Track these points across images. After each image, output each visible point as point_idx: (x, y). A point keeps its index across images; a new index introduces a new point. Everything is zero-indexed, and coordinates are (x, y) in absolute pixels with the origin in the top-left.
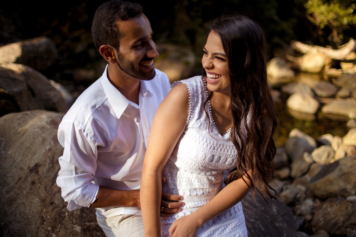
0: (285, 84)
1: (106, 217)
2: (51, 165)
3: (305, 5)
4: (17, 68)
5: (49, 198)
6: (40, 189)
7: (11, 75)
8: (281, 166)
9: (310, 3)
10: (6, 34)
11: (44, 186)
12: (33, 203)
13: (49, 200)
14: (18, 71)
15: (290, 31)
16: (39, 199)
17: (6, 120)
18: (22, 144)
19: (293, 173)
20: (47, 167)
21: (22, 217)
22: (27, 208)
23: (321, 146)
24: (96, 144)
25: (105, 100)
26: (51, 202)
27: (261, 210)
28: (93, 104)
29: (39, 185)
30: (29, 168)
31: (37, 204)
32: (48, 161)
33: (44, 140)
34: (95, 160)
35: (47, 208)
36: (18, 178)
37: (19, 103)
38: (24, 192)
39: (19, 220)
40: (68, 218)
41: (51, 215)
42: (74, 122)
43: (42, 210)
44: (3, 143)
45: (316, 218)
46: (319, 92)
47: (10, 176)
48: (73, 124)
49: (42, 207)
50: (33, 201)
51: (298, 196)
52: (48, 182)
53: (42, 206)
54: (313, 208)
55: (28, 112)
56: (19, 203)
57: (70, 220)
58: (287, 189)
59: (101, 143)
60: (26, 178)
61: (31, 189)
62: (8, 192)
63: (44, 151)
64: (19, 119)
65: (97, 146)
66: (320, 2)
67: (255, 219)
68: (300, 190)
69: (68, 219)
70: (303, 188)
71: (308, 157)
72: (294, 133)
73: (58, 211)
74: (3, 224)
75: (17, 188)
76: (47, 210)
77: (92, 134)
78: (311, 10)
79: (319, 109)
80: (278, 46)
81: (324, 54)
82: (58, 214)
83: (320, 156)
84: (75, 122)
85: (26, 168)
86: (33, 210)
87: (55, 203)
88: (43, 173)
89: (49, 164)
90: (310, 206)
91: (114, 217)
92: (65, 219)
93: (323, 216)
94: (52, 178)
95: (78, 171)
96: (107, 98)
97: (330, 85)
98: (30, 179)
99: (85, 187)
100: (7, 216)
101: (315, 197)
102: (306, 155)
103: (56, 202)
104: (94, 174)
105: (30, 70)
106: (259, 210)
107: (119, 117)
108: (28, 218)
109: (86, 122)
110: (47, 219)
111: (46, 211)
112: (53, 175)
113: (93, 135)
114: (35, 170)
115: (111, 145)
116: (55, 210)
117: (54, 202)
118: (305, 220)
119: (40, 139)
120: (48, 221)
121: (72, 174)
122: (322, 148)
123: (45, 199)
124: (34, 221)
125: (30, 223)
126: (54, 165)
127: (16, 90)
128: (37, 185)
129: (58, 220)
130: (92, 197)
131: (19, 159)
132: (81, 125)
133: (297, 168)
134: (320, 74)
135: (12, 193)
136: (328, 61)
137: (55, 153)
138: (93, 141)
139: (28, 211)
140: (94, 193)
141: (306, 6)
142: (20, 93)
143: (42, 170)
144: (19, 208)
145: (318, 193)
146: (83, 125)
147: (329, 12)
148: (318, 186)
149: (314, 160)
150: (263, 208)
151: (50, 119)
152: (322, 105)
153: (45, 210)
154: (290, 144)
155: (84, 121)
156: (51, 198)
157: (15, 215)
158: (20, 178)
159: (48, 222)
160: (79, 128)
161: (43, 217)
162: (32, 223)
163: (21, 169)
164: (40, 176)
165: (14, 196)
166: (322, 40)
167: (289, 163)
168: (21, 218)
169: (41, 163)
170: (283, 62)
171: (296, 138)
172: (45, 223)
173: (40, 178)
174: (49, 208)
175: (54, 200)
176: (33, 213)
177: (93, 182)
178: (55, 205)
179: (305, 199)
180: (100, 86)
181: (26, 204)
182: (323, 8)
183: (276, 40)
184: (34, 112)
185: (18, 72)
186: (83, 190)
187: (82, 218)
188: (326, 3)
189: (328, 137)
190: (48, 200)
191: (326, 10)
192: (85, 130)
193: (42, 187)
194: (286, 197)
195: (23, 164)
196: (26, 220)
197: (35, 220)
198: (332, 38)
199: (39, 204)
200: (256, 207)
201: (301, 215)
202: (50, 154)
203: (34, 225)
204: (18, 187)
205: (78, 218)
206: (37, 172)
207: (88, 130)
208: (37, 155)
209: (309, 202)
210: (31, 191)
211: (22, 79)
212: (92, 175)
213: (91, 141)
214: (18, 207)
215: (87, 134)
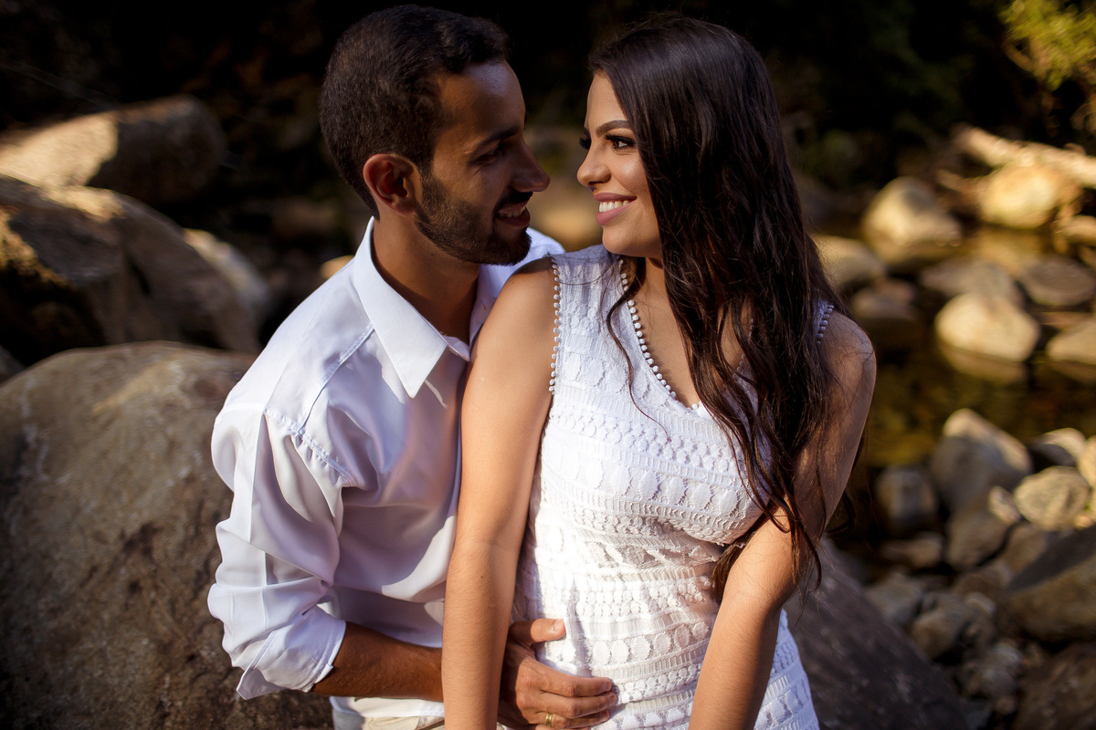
0: (931, 263)
1: (365, 715)
2: (192, 531)
3: (1004, 14)
4: (95, 203)
5: (184, 638)
6: (155, 609)
7: (78, 226)
8: (916, 527)
9: (1018, 7)
10: (70, 88)
11: (167, 597)
12: (133, 653)
13: (182, 647)
14: (100, 214)
15: (952, 96)
16: (151, 641)
17: (55, 373)
18: (104, 454)
19: (956, 553)
20: (180, 535)
21: (97, 699)
22: (111, 667)
23: (1047, 470)
24: (339, 484)
25: (366, 337)
26: (189, 653)
27: (861, 690)
28: (328, 352)
29: (153, 595)
30: (122, 536)
31: (145, 658)
32: (184, 516)
33: (173, 446)
34: (334, 533)
35: (176, 674)
36: (88, 567)
37: (100, 315)
38: (106, 616)
39: (86, 707)
40: (241, 711)
41: (186, 698)
42: (266, 410)
43: (158, 679)
44: (45, 449)
45: (1031, 707)
46: (1040, 293)
47: (61, 559)
48: (264, 416)
49: (160, 670)
50: (132, 648)
51: (972, 631)
52: (182, 587)
53: (160, 664)
54: (1021, 674)
55: (126, 350)
56: (90, 650)
57: (249, 717)
58: (934, 606)
59: (356, 478)
60: (113, 569)
61: (126, 607)
62: (54, 612)
63: (170, 483)
64: (96, 372)
65: (343, 488)
66: (1049, 7)
67: (841, 718)
68: (978, 610)
69: (242, 715)
70: (987, 606)
71: (1003, 503)
72: (960, 423)
73: (211, 686)
74: (35, 715)
75: (81, 600)
76: (176, 680)
77: (327, 450)
78: (1022, 30)
79: (1040, 347)
80: (913, 143)
81: (1057, 170)
82: (211, 695)
83: (1041, 502)
84: (268, 411)
85: (113, 535)
86: (131, 678)
87: (202, 658)
88: (167, 556)
89: (186, 528)
90: (1009, 668)
91: (389, 720)
92: (233, 715)
93: (1052, 704)
94: (193, 574)
95: (279, 572)
96: (374, 331)
97: (1075, 273)
98: (124, 574)
99: (298, 624)
100: (48, 692)
101: (1024, 637)
102: (996, 498)
103: (204, 653)
104: (329, 578)
105: (139, 211)
106: (854, 688)
107: (413, 393)
108: (115, 702)
109: (306, 410)
110: (173, 710)
111: (171, 684)
112: (196, 563)
113: (327, 454)
114: (141, 546)
115: (384, 484)
116: (201, 682)
117: (199, 655)
118: (994, 713)
119: (161, 442)
120: (176, 716)
121: (256, 582)
122: (1049, 478)
123: (171, 643)
124: (132, 714)
125: (122, 719)
126: (202, 529)
127: (90, 273)
128: (145, 593)
129: (209, 715)
130: (318, 661)
131: (94, 504)
132: (289, 422)
133: (965, 537)
134: (1044, 233)
135: (66, 618)
136: (1069, 194)
137: (205, 492)
138: (330, 472)
139: (116, 681)
140: (329, 646)
141: (1006, 18)
142: (104, 285)
143: (165, 545)
144: (87, 667)
145: (1037, 624)
146: (296, 420)
147: (1077, 37)
148: (1038, 602)
149: (1023, 513)
150: (865, 682)
151: (193, 379)
152: (1047, 334)
153: (167, 679)
154: (945, 459)
155: (299, 408)
156: (189, 639)
157: (75, 690)
158: (94, 569)
159: (179, 719)
160: (284, 432)
161: (160, 705)
162: (127, 721)
163: (99, 537)
164: (157, 565)
165: (73, 626)
166: (1052, 126)
167: (940, 519)
168: (92, 702)
169: (160, 524)
170: (924, 192)
171: (965, 439)
172: (168, 724)
173: (155, 571)
174: (181, 674)
175: (198, 647)
176: (129, 686)
177: (325, 607)
178: (203, 664)
179: (993, 641)
180: (351, 291)
181: (109, 656)
182: (1061, 25)
183: (907, 122)
184: (146, 349)
185: (98, 217)
186: (291, 636)
187: (288, 713)
188: (1070, 7)
189: (1067, 439)
190: (180, 645)
191: (1070, 32)
192: (304, 438)
193: (163, 603)
194: (933, 633)
195: (104, 520)
196: (107, 710)
197: (134, 711)
198: (1087, 118)
199: (151, 658)
200: (845, 678)
201: (980, 696)
202: (189, 494)
203: (132, 727)
204: (86, 599)
205: (274, 713)
206: (147, 552)
207: (313, 437)
208: (149, 495)
209: (1007, 653)
210: (128, 614)
211: (110, 238)
212: (323, 582)
213: (323, 475)
214: (83, 663)
215: (310, 452)
